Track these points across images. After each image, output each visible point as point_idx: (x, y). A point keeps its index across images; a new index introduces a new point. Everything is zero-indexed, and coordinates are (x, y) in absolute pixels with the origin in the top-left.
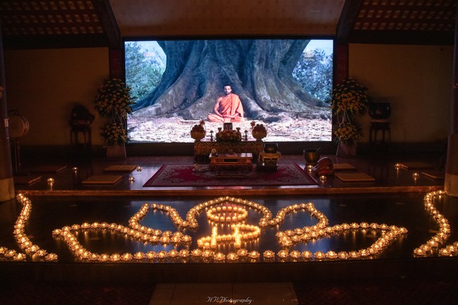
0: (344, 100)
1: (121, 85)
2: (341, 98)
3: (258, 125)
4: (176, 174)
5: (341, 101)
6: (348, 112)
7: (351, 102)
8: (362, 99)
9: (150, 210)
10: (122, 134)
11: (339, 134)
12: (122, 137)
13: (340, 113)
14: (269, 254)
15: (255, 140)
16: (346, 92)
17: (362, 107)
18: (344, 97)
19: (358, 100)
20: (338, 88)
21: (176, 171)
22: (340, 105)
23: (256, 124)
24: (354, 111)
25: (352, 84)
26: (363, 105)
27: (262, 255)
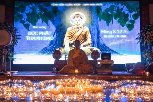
0: (148, 36)
1: (11, 27)
2: (146, 35)
3: (94, 50)
5: (146, 37)
10: (9, 55)
11: (146, 57)
13: (147, 44)
15: (93, 59)
16: (149, 31)
18: (148, 34)
20: (143, 30)
22: (145, 39)
23: (93, 50)
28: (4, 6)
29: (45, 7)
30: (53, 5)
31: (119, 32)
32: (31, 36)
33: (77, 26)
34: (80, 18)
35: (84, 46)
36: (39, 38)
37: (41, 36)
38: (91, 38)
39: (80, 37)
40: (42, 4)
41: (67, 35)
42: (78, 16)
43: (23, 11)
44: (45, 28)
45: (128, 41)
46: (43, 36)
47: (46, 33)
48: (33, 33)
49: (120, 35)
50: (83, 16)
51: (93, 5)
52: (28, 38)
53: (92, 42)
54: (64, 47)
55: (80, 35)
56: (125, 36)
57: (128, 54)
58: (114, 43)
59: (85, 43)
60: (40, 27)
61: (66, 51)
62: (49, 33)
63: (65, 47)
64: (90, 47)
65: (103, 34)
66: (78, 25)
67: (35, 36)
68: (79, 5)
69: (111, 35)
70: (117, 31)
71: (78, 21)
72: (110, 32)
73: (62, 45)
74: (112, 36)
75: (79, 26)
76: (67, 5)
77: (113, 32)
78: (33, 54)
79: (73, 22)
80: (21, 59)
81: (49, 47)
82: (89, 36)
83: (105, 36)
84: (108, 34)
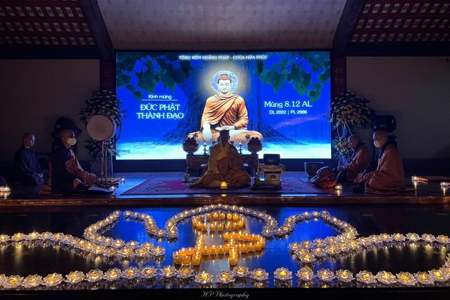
0: (343, 113)
1: (111, 97)
2: (340, 111)
4: (163, 184)
5: (341, 114)
6: (350, 125)
7: (351, 114)
8: (364, 112)
9: (121, 218)
10: (109, 147)
11: (340, 148)
12: (110, 150)
13: (341, 126)
14: (283, 273)
15: (250, 153)
16: (346, 105)
17: (364, 119)
18: (344, 110)
19: (360, 112)
20: (336, 101)
21: (164, 182)
22: (339, 117)
23: (251, 137)
24: (356, 123)
25: (352, 96)
26: (366, 117)
27: (271, 276)
28: (98, 61)
29: (167, 62)
30: (183, 57)
31: (295, 104)
32: (145, 112)
33: (222, 95)
34: (228, 81)
35: (236, 128)
36: (159, 116)
37: (162, 111)
38: (248, 115)
39: (228, 114)
40: (163, 57)
41: (206, 110)
42: (224, 77)
43: (130, 70)
44: (170, 98)
45: (311, 119)
46: (167, 111)
47: (171, 107)
48: (149, 107)
49: (296, 109)
50: (234, 78)
51: (250, 57)
52: (140, 115)
53: (249, 122)
54: (201, 131)
55: (228, 110)
56: (305, 112)
57: (310, 142)
58: (287, 123)
59: (237, 124)
60: (161, 96)
61: (205, 138)
62: (176, 107)
63: (204, 131)
64: (244, 130)
65: (268, 108)
66: (225, 93)
67: (152, 112)
68: (226, 57)
69: (281, 109)
70: (291, 104)
71: (225, 86)
72: (280, 105)
73: (199, 128)
74: (283, 112)
75: (227, 95)
76: (205, 57)
77: (284, 104)
78: (150, 143)
79: (216, 88)
80: (128, 151)
81: (176, 130)
82: (245, 111)
83: (272, 112)
84: (276, 109)
